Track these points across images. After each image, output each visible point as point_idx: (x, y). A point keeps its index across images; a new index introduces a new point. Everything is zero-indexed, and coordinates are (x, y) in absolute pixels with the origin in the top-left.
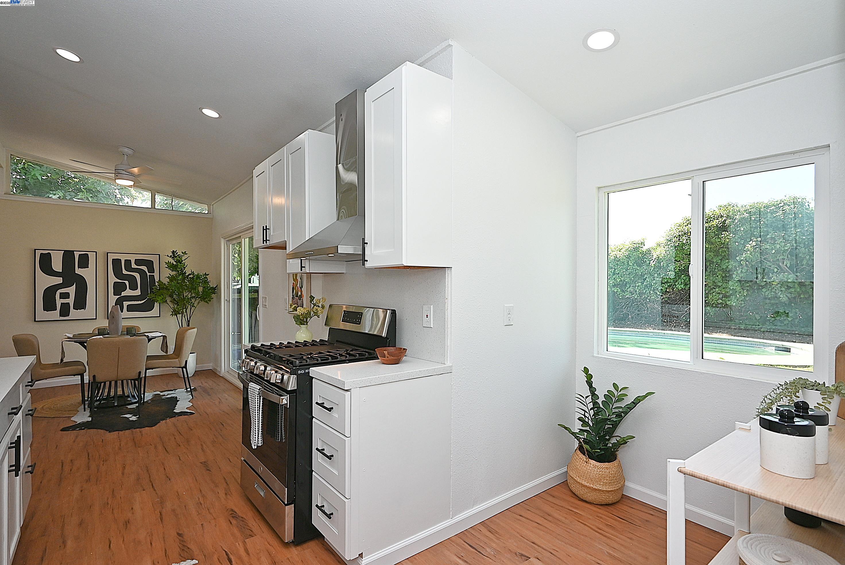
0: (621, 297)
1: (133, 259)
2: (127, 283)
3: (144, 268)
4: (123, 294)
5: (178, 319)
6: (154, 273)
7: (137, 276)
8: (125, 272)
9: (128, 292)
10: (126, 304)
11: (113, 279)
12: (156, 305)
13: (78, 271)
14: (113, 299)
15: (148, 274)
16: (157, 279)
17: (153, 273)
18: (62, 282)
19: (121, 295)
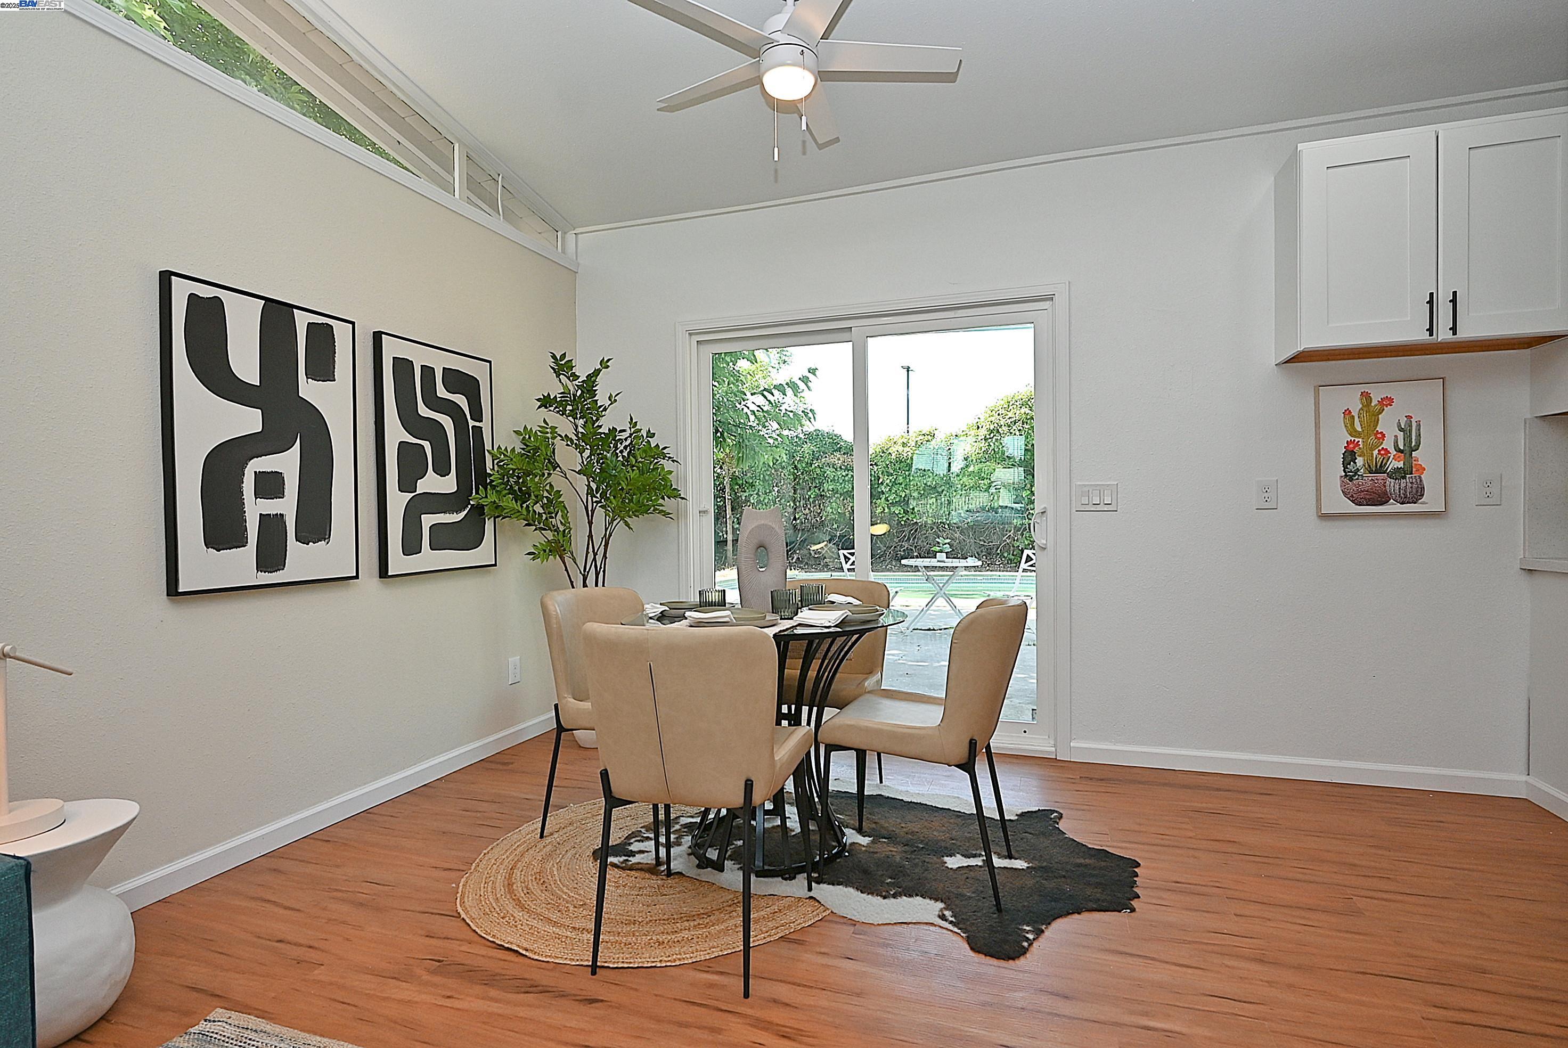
0: (903, 523)
1: (439, 363)
2: (427, 445)
3: (461, 400)
4: (423, 486)
5: (566, 570)
6: (482, 421)
7: (447, 422)
8: (424, 411)
9: (431, 483)
10: (428, 520)
11: (396, 434)
12: (489, 525)
13: (309, 389)
14: (397, 501)
15: (471, 423)
16: (488, 446)
17: (480, 422)
18: (260, 430)
19: (416, 491)
